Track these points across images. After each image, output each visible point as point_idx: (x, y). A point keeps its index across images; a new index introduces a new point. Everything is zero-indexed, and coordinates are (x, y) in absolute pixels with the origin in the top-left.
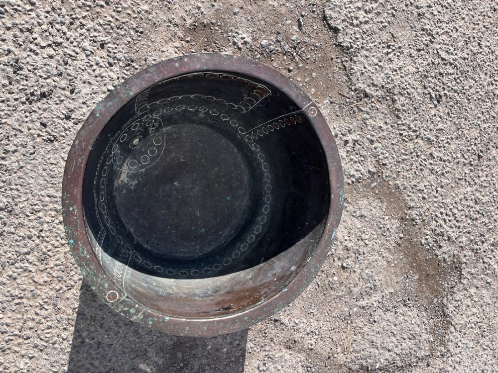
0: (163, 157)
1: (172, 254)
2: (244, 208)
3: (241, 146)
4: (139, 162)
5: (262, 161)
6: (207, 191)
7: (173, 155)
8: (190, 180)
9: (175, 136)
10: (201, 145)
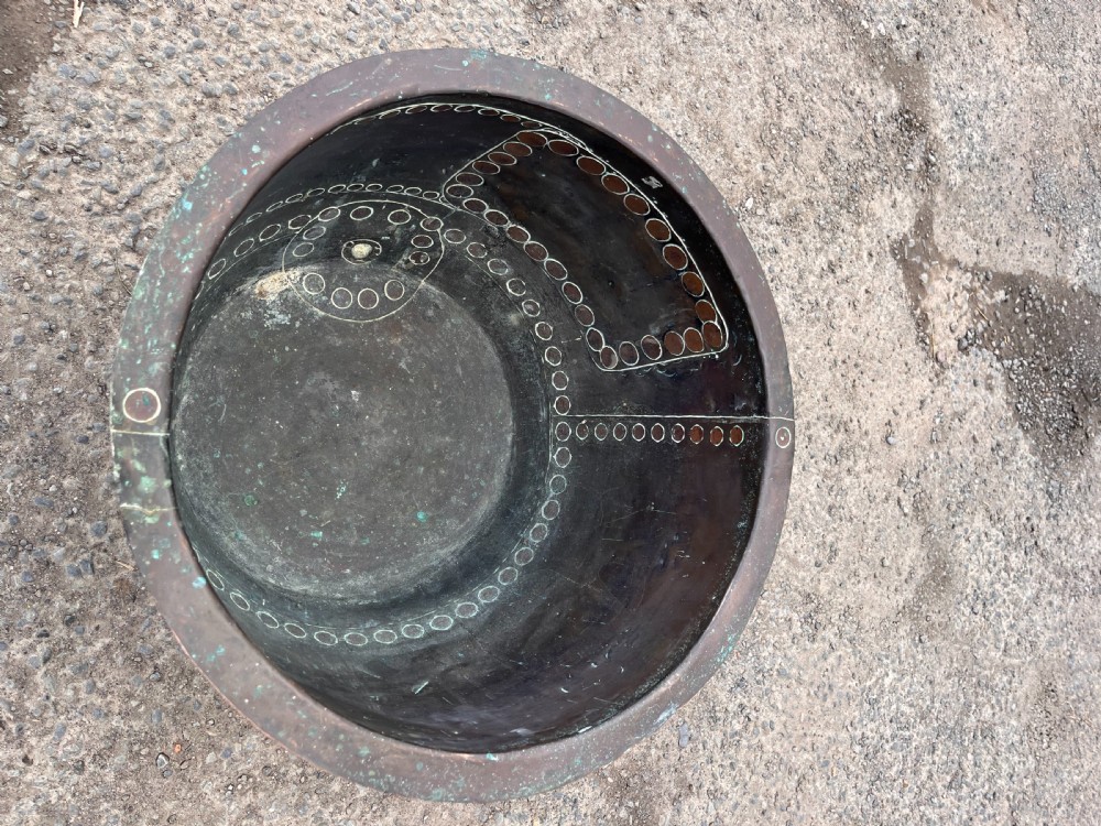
0: (376, 327)
1: (213, 526)
2: (434, 563)
3: (530, 438)
4: (328, 293)
5: (552, 493)
6: (398, 463)
7: (397, 341)
8: (385, 412)
9: (430, 313)
10: (459, 370)
